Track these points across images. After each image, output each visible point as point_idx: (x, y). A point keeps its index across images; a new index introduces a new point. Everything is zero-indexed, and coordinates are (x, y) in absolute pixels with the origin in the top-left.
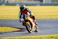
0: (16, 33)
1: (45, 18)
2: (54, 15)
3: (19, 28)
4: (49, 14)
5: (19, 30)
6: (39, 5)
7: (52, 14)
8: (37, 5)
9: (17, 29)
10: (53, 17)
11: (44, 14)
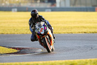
0: (11, 55)
1: (60, 32)
2: (74, 27)
3: (16, 49)
4: (66, 25)
5: (16, 51)
6: (50, 10)
7: (71, 25)
8: (47, 10)
9: (14, 50)
10: (72, 31)
11: (58, 25)
